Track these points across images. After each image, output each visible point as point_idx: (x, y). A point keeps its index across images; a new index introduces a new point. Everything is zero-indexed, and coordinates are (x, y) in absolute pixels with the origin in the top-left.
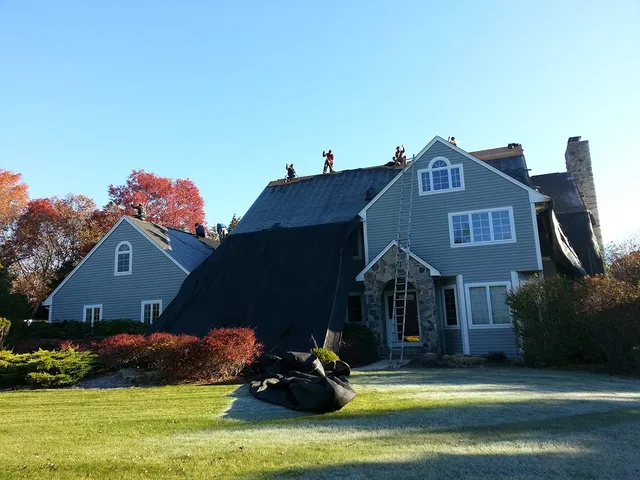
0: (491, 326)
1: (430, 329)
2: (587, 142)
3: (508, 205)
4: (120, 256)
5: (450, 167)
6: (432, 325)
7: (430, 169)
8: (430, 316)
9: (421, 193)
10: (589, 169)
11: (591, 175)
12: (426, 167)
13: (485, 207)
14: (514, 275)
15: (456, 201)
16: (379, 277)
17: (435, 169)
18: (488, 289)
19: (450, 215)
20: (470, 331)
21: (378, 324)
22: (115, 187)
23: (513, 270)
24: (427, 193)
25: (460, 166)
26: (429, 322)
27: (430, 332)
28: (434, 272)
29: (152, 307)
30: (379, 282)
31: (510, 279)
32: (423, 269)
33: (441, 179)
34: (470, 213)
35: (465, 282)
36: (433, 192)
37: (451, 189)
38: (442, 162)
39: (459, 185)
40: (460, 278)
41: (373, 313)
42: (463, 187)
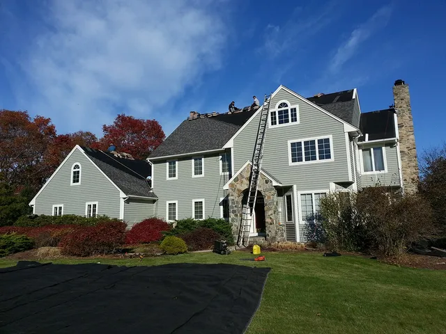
1: (271, 224)
3: (329, 134)
4: (74, 172)
5: (290, 107)
6: (273, 221)
7: (276, 109)
9: (270, 126)
12: (274, 108)
13: (313, 136)
14: (332, 185)
15: (294, 132)
16: (238, 186)
17: (280, 109)
18: (314, 195)
19: (289, 142)
20: (300, 226)
21: (237, 220)
23: (331, 181)
24: (274, 126)
25: (297, 106)
27: (271, 226)
28: (275, 183)
29: (92, 206)
30: (238, 190)
31: (329, 188)
32: (267, 181)
33: (284, 116)
34: (303, 140)
35: (298, 190)
36: (278, 125)
37: (291, 123)
38: (284, 104)
39: (296, 120)
40: (295, 187)
41: (234, 212)
42: (298, 122)
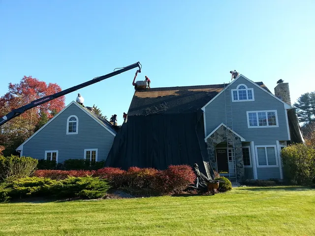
0: (268, 166)
2: (288, 83)
3: (275, 109)
4: (70, 124)
5: (247, 89)
7: (237, 90)
8: (241, 161)
9: (233, 101)
10: (289, 96)
11: (290, 98)
12: (236, 88)
13: (264, 110)
14: (278, 142)
15: (251, 106)
16: (214, 140)
17: (240, 90)
18: (266, 148)
19: (248, 112)
20: (258, 169)
22: (12, 84)
23: (277, 140)
24: (235, 101)
25: (252, 89)
26: (241, 164)
27: (241, 169)
28: (243, 140)
29: (91, 152)
30: (214, 143)
31: (276, 144)
32: (237, 138)
33: (243, 95)
34: (257, 112)
35: (255, 145)
36: (239, 100)
37: (248, 100)
38: (243, 86)
39: (251, 98)
40: (252, 143)
42: (253, 99)
